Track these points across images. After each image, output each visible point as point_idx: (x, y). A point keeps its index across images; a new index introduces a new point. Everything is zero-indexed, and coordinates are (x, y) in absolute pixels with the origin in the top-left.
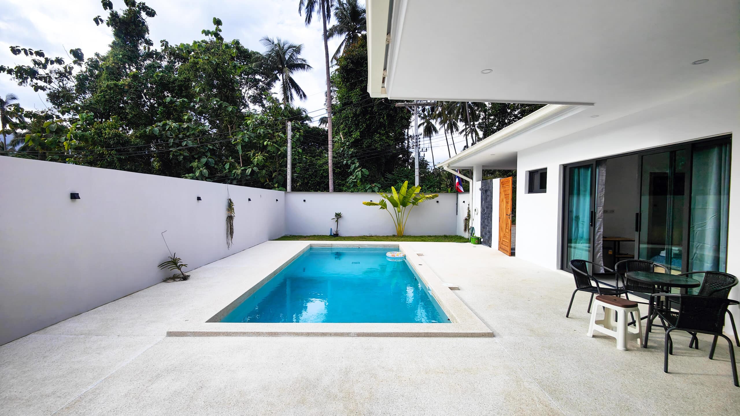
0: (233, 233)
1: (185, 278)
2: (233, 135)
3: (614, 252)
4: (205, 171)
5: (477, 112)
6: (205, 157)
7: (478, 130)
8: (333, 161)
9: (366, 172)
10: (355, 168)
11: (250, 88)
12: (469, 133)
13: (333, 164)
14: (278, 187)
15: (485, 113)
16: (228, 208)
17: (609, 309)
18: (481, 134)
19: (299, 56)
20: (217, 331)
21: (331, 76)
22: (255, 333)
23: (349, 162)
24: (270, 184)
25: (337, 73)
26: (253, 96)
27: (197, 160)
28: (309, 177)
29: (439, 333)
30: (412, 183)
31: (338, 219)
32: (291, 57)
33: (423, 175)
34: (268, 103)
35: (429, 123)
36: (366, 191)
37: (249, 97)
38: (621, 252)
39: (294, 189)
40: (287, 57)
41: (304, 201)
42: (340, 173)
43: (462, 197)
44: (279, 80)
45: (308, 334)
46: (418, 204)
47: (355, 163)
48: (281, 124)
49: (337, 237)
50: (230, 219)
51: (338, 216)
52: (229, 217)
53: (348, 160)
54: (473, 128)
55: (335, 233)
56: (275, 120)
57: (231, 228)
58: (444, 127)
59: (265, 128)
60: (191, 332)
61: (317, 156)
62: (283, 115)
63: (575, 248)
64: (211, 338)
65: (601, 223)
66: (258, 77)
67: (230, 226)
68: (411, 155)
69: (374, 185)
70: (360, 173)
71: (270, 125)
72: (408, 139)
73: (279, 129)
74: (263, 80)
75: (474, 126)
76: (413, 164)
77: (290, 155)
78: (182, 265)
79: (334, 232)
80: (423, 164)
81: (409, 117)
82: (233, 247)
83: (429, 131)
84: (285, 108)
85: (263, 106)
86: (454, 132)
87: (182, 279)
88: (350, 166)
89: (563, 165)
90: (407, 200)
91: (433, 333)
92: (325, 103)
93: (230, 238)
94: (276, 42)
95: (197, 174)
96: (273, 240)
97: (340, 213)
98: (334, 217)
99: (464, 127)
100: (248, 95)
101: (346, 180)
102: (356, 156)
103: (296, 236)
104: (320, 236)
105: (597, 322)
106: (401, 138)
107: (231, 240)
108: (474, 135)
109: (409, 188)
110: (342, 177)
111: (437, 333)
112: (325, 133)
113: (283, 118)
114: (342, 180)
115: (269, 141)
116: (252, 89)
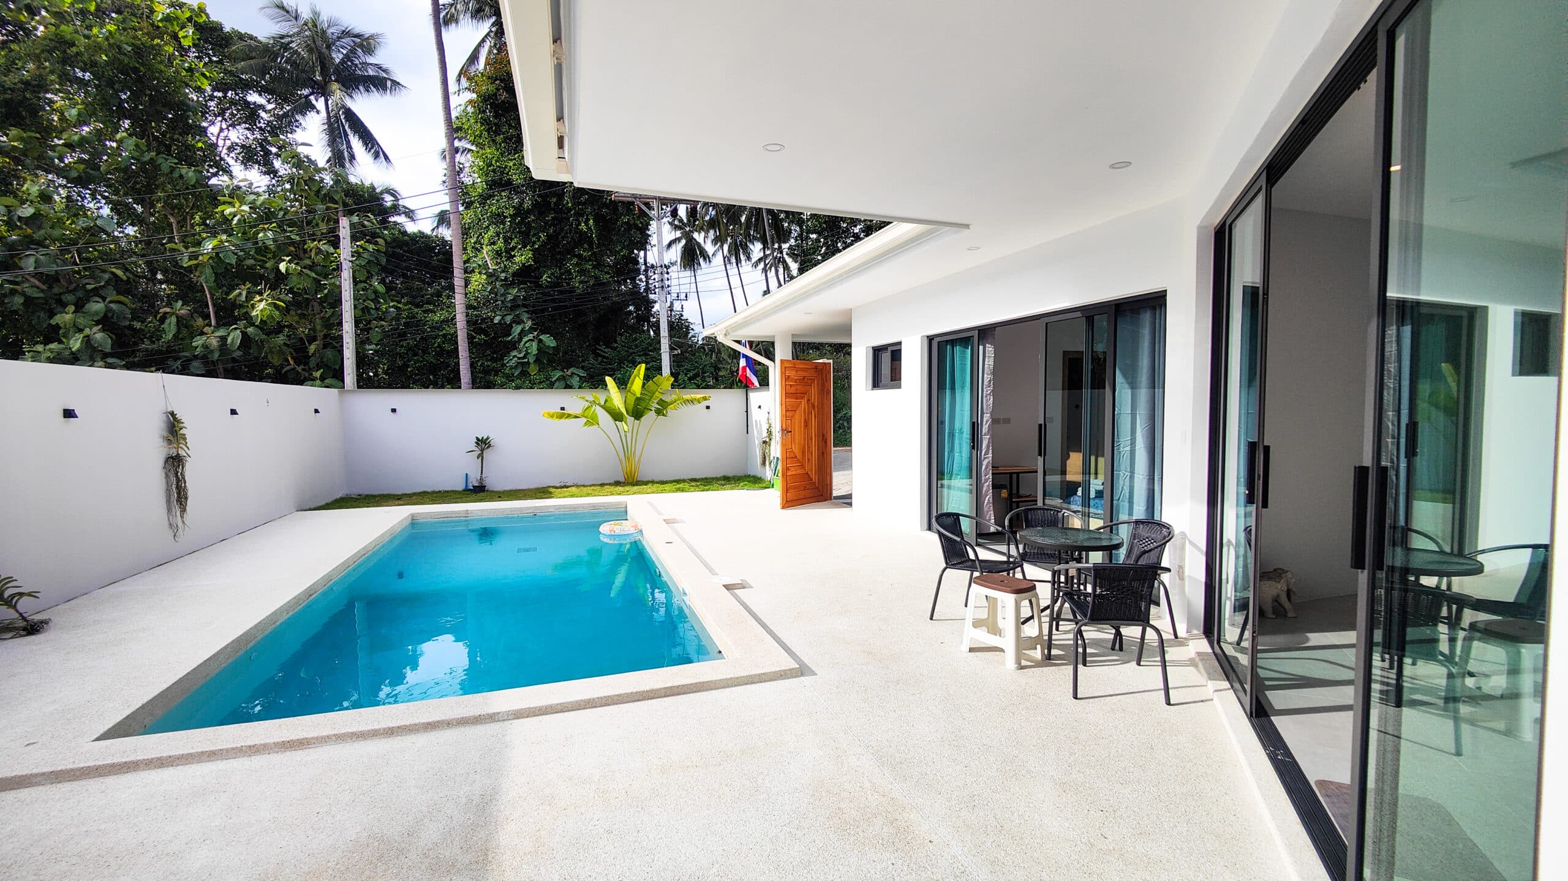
0: (186, 498)
1: (32, 629)
2: (184, 242)
3: (1010, 494)
4: (99, 336)
5: (786, 225)
6: (100, 300)
7: (789, 260)
8: (467, 316)
9: (549, 341)
10: (522, 333)
11: (233, 125)
12: (770, 268)
13: (468, 322)
14: (322, 378)
15: (801, 228)
16: (165, 434)
17: (995, 599)
18: (794, 267)
19: (371, 60)
20: (127, 760)
21: (454, 114)
22: (244, 749)
23: (508, 319)
24: (299, 369)
25: (470, 109)
26: (243, 146)
27: (72, 308)
28: (407, 354)
29: (696, 683)
30: (654, 370)
31: (482, 450)
32: (347, 57)
33: (679, 351)
34: (286, 166)
35: (690, 241)
36: (551, 386)
37: (231, 149)
38: (1021, 492)
39: (364, 383)
40: (337, 57)
41: (394, 410)
42: (486, 344)
43: (756, 397)
44: (318, 112)
45: (391, 732)
46: (667, 412)
47: (523, 322)
48: (323, 220)
49: (482, 494)
50: (175, 463)
51: (483, 444)
52: (172, 457)
53: (506, 315)
54: (779, 255)
55: (476, 484)
56: (308, 212)
57: (178, 487)
58: (721, 251)
59: (278, 230)
60: (43, 774)
61: (427, 304)
62: (328, 197)
63: (949, 487)
64: (111, 781)
65: (989, 442)
66: (253, 97)
67: (178, 483)
68: (653, 307)
69: (569, 373)
70: (535, 344)
71: (292, 224)
72: (646, 271)
73: (319, 233)
74: (270, 107)
75: (781, 252)
76: (657, 326)
77: (348, 298)
78: (21, 594)
79: (474, 482)
80: (679, 328)
81: (647, 226)
82: (187, 536)
83: (692, 256)
84: (337, 182)
85: (271, 172)
86: (743, 262)
87: (22, 633)
88: (510, 326)
89: (928, 337)
90: (644, 405)
91: (683, 686)
92: (444, 178)
93: (178, 513)
94: (305, 14)
95: (76, 344)
96: (310, 510)
97: (488, 438)
98: (473, 446)
99: (762, 254)
100: (228, 143)
101: (503, 360)
102: (524, 306)
103: (374, 496)
104: (440, 492)
105: (977, 624)
106: (629, 268)
107: (182, 517)
108: (781, 270)
109: (647, 378)
110: (494, 353)
111: (692, 684)
112: (444, 251)
113: (328, 208)
114: (493, 360)
115: (290, 262)
116: (238, 127)
